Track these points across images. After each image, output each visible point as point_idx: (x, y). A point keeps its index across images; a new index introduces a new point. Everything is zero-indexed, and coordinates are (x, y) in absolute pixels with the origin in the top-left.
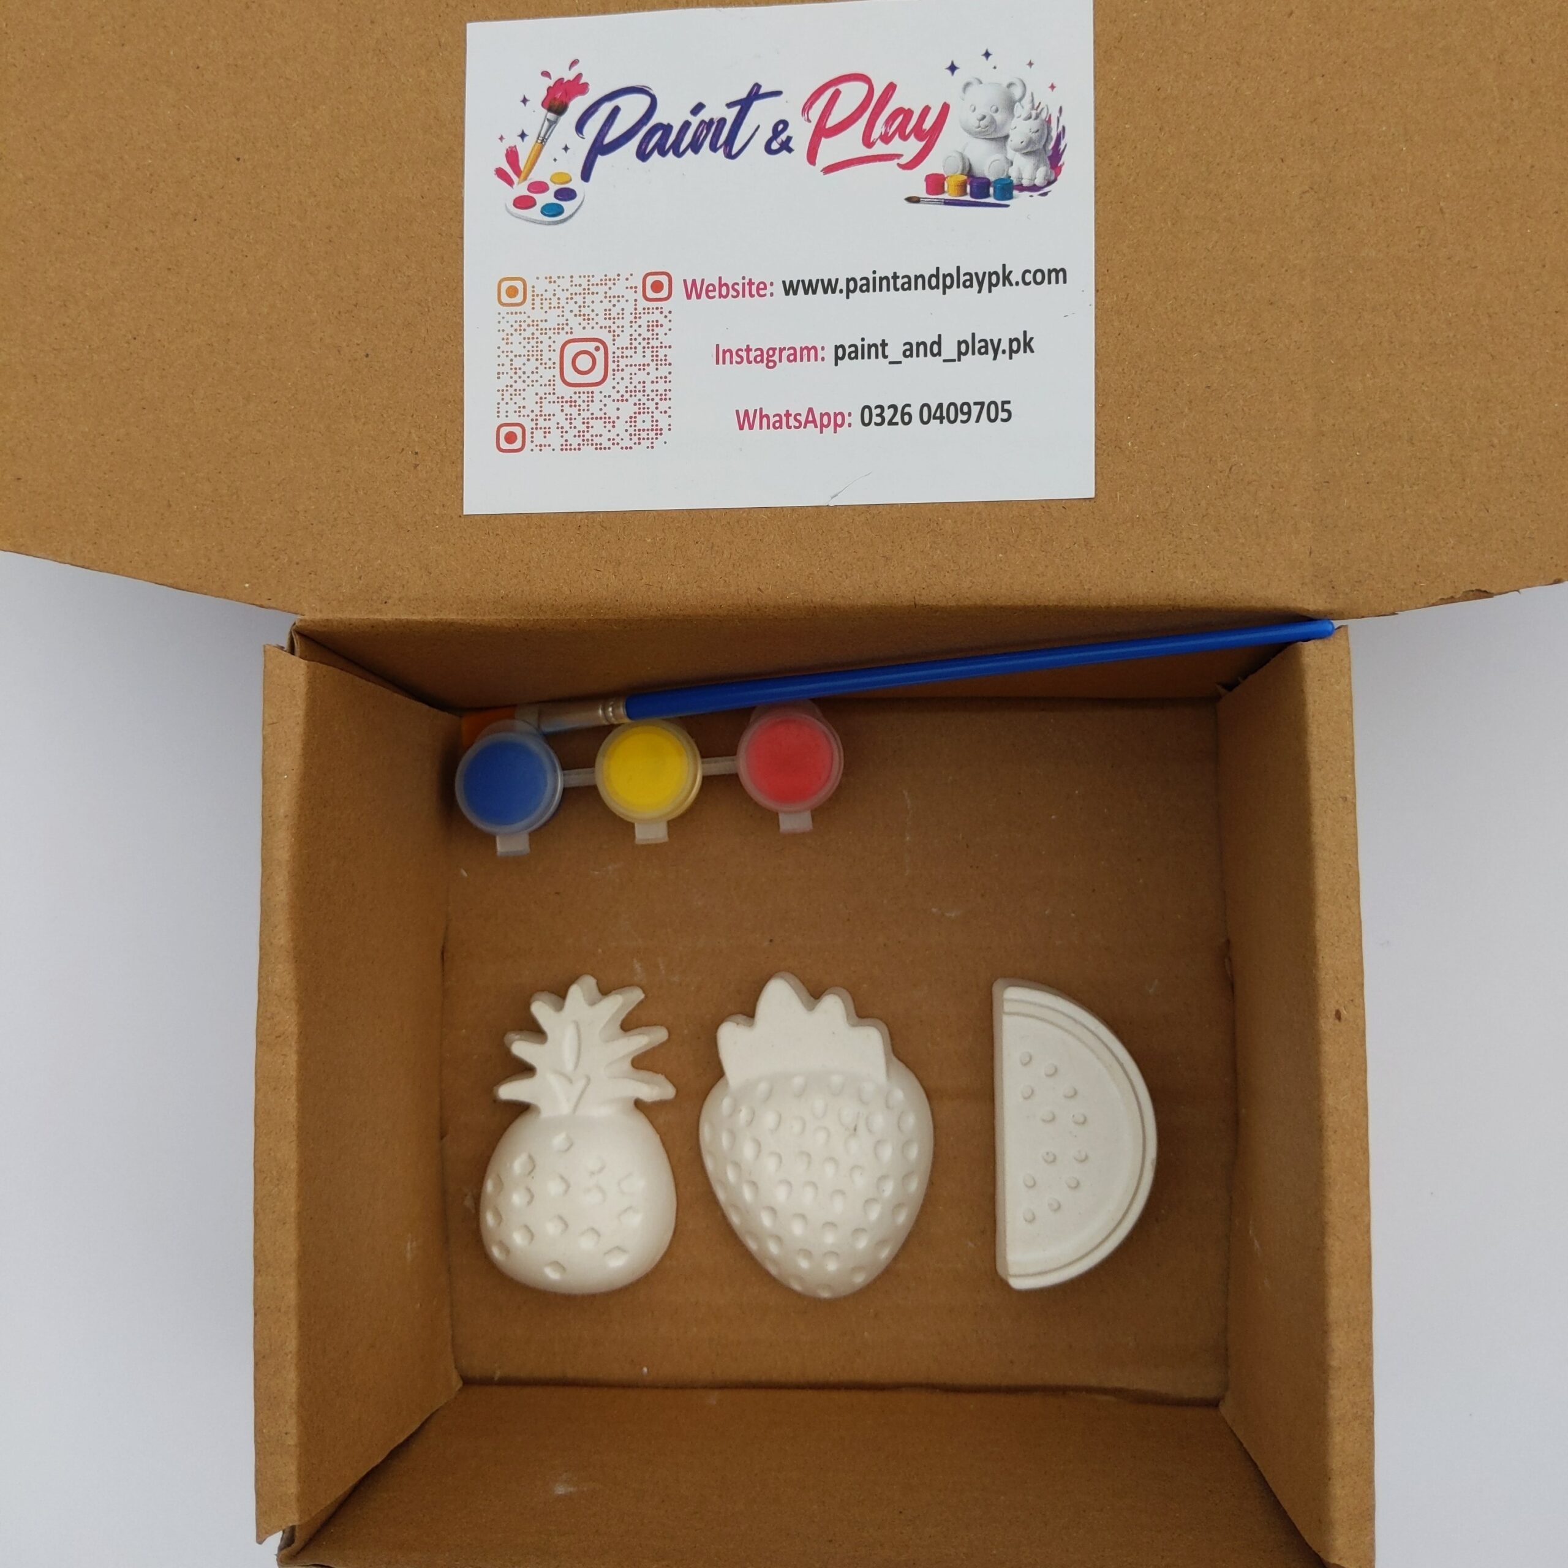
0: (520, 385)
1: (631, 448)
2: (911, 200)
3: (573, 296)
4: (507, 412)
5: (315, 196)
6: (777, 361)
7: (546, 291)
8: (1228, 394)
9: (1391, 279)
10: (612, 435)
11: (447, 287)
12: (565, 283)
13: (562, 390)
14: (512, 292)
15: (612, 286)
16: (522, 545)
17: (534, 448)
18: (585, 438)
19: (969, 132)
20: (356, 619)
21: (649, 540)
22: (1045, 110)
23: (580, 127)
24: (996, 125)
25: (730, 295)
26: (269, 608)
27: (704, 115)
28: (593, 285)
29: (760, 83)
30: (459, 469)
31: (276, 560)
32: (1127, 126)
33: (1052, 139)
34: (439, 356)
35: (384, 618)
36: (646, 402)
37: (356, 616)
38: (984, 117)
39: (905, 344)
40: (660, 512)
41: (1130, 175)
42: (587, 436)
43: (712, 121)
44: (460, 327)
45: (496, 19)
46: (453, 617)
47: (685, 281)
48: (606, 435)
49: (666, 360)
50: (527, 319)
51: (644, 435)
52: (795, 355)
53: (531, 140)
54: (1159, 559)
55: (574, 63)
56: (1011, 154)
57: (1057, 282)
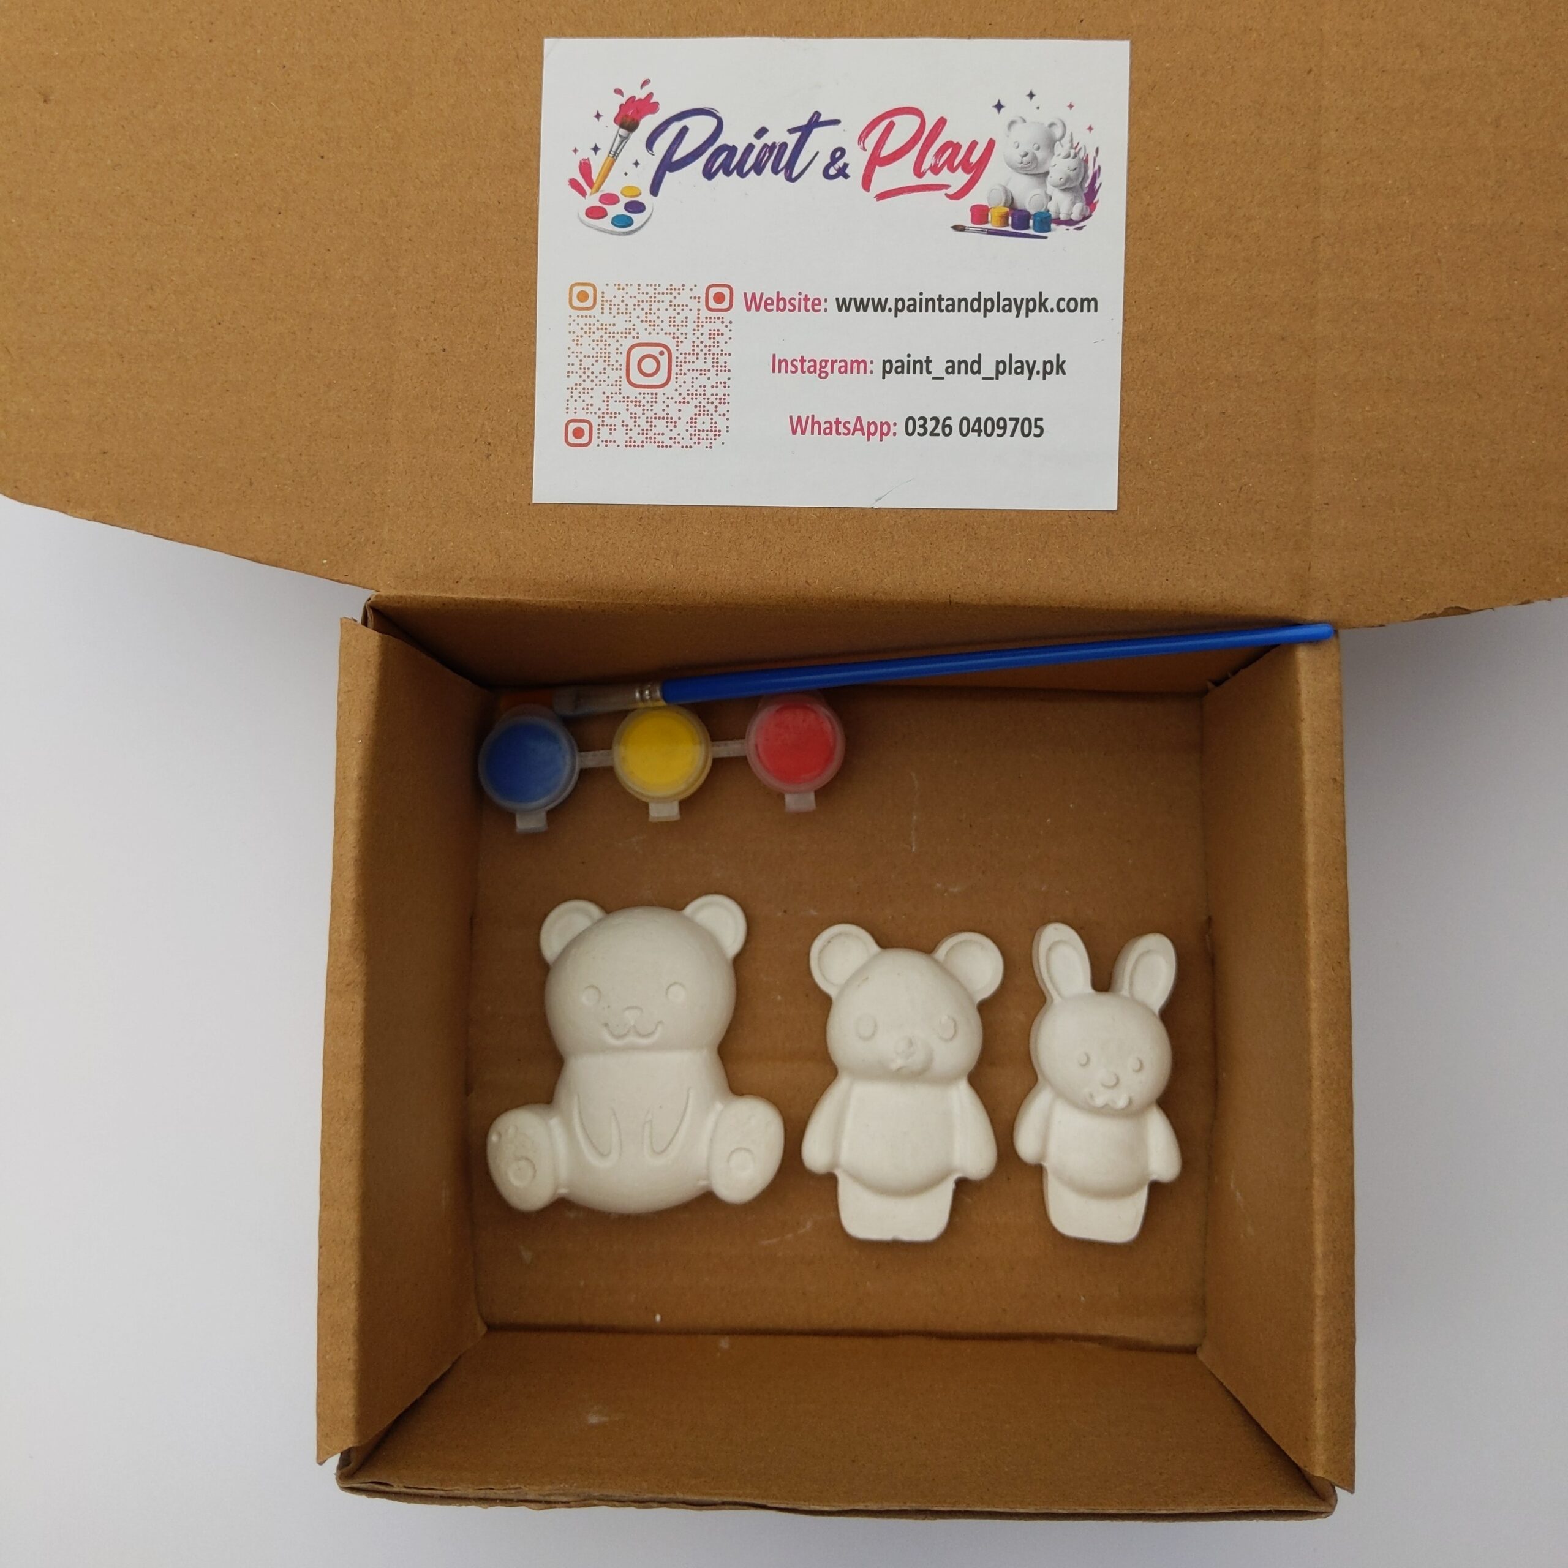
0: (588, 384)
1: (691, 447)
2: (956, 228)
3: (640, 303)
4: (575, 409)
5: (396, 197)
6: (829, 372)
7: (615, 297)
8: (1240, 420)
9: (1391, 321)
10: (674, 434)
11: (522, 289)
12: (633, 291)
13: (627, 389)
14: (583, 296)
15: (677, 295)
16: (587, 534)
17: (600, 443)
18: (648, 436)
19: (1012, 167)
20: (429, 596)
21: (705, 533)
22: (1083, 150)
23: (650, 144)
24: (1037, 164)
25: (787, 309)
26: (346, 583)
27: (767, 139)
28: (659, 293)
29: (820, 111)
30: (529, 461)
31: (354, 538)
32: (1158, 169)
33: (1088, 177)
34: (513, 353)
35: (454, 596)
36: (706, 405)
37: (428, 594)
38: (1026, 154)
39: (947, 362)
40: (717, 508)
41: (1158, 214)
42: (651, 434)
43: (774, 144)
44: (533, 326)
45: (572, 36)
46: (519, 597)
47: (745, 294)
48: (668, 434)
49: (725, 367)
50: (596, 323)
51: (703, 435)
52: (847, 367)
53: (603, 154)
54: (1173, 569)
55: (646, 82)
56: (1050, 190)
57: (1089, 310)
